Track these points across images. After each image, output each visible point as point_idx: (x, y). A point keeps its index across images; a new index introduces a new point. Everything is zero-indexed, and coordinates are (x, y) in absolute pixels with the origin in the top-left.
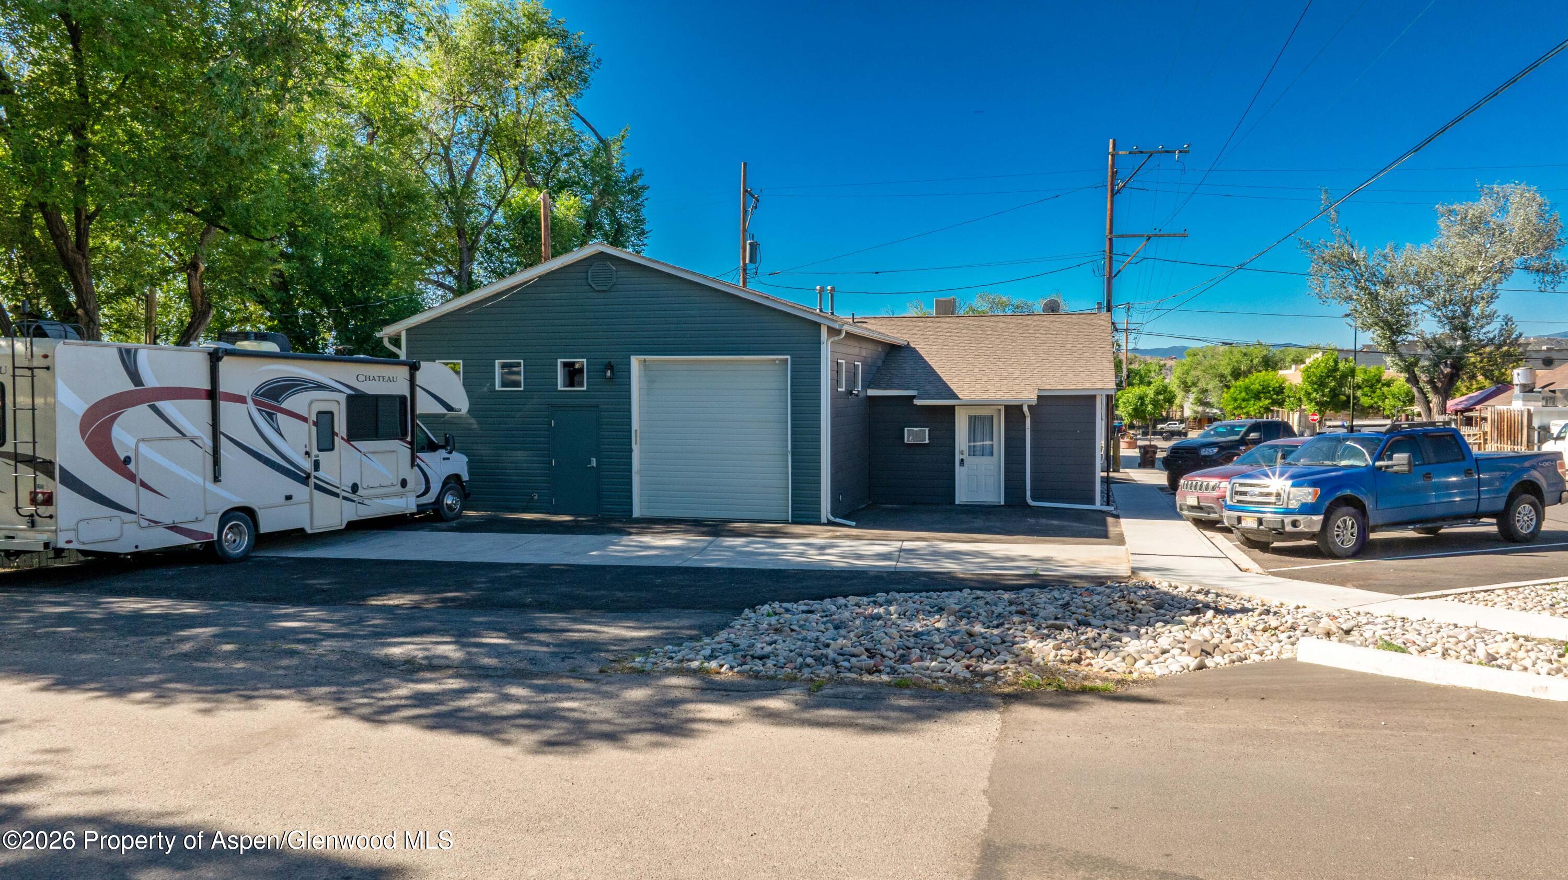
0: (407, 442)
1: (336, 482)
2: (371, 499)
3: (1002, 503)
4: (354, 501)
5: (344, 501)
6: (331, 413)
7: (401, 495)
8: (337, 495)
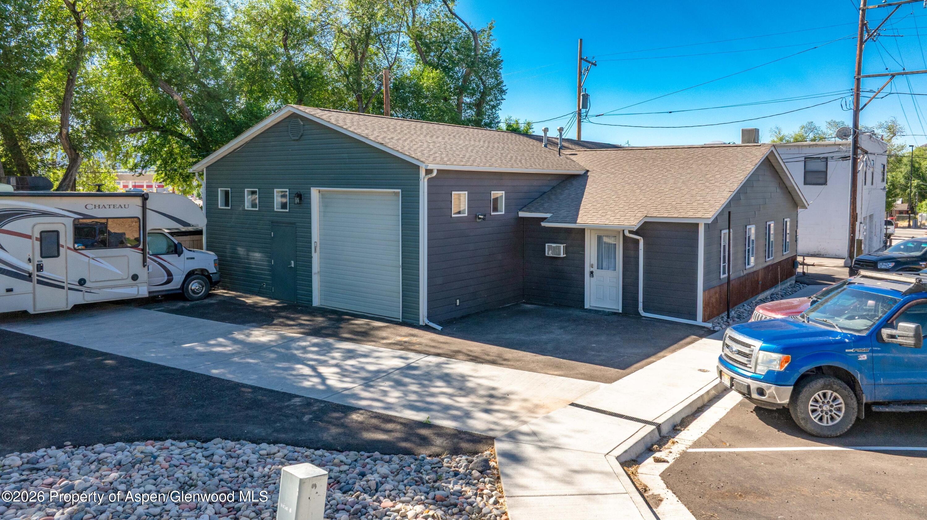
0: (139, 249)
1: (63, 278)
2: (99, 289)
3: (620, 311)
4: (82, 291)
5: (69, 291)
6: (57, 232)
7: (132, 286)
8: (63, 287)
